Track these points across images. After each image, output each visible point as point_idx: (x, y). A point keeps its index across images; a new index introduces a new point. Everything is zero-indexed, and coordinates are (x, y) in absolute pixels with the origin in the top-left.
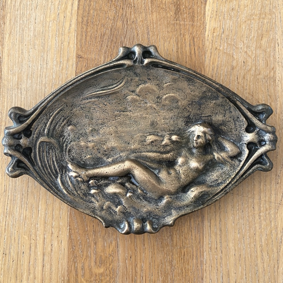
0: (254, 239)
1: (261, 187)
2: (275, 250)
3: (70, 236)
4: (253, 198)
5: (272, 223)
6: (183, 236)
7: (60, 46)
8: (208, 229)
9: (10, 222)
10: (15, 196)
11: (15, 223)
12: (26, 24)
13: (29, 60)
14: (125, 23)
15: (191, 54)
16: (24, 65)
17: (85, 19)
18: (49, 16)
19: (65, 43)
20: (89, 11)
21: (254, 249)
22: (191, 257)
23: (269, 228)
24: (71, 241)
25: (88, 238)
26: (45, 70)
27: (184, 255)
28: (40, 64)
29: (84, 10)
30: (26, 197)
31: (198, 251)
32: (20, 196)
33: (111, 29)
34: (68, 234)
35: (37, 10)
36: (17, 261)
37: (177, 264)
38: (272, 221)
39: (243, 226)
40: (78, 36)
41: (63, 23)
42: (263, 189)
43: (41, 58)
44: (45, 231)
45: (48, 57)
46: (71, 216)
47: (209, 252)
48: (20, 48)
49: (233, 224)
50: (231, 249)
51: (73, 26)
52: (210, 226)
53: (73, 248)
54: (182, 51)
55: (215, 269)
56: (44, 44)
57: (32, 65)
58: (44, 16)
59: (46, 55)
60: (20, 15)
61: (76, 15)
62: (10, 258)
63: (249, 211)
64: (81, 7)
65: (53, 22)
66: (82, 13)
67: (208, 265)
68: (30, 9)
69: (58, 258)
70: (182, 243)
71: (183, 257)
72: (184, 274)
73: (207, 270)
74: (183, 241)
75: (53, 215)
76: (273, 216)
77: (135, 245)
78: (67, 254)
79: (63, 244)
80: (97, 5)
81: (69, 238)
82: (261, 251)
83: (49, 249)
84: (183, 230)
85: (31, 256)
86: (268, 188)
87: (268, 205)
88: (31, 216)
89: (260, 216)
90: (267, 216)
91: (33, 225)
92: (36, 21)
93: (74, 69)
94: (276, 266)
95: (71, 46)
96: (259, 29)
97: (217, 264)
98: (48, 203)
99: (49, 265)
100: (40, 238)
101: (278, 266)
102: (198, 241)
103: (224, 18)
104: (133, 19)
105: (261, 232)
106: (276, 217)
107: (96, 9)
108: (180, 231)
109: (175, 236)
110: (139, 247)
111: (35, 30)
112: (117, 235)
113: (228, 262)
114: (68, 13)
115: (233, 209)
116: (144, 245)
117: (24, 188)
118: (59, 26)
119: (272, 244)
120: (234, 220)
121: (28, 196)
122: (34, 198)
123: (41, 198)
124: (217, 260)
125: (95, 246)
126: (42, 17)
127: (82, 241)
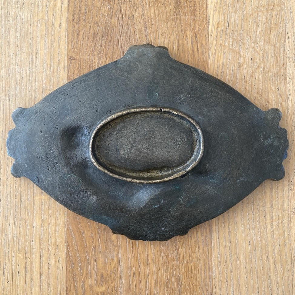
0: (266, 250)
1: (273, 195)
2: (289, 261)
3: (68, 253)
4: (265, 206)
5: (286, 232)
6: (189, 249)
7: (50, 47)
8: (216, 241)
9: (3, 240)
10: (8, 212)
11: (8, 241)
12: (12, 24)
13: (17, 64)
14: (120, 19)
15: (193, 52)
16: (11, 70)
17: (77, 16)
18: (36, 15)
19: (55, 44)
20: (80, 7)
21: (267, 261)
22: (199, 272)
23: (282, 238)
24: (70, 259)
25: (88, 255)
26: (34, 74)
27: (192, 270)
28: (28, 67)
29: (75, 7)
30: (19, 213)
31: (206, 265)
32: (13, 212)
33: (105, 27)
34: (66, 251)
35: (23, 9)
36: (12, 282)
37: (184, 279)
38: (285, 231)
39: (254, 237)
40: (69, 36)
41: (52, 22)
42: (275, 196)
43: (29, 62)
44: (40, 248)
45: (37, 60)
46: (69, 232)
47: (218, 266)
48: (7, 51)
49: (244, 235)
50: (242, 261)
51: (64, 25)
52: (219, 238)
53: (72, 266)
54: (184, 49)
55: (225, 283)
56: (33, 46)
57: (20, 69)
58: (32, 15)
59: (35, 58)
60: (5, 14)
61: (66, 13)
62: (5, 278)
63: (261, 221)
64: (71, 4)
65: (42, 21)
66: (73, 10)
67: (217, 280)
68: (15, 8)
69: (56, 277)
70: (189, 257)
71: (190, 272)
72: (192, 290)
73: (217, 285)
74: (190, 255)
75: (49, 231)
76: (286, 225)
77: (138, 261)
78: (66, 273)
79: (60, 262)
80: (89, 1)
81: (67, 256)
82: (274, 263)
83: (46, 268)
84: (189, 243)
85: (27, 276)
86: (280, 194)
87: (281, 214)
88: (25, 233)
89: (272, 225)
90: (280, 225)
91: (27, 243)
92: (23, 21)
93: (66, 72)
94: (291, 279)
95: (62, 47)
96: (267, 22)
97: (227, 278)
98: (43, 219)
99: (47, 285)
100: (36, 256)
101: (293, 278)
102: (206, 254)
103: (229, 11)
104: (129, 14)
105: (274, 242)
106: (290, 225)
107: (88, 5)
108: (186, 245)
109: (181, 250)
110: (142, 263)
111: (22, 31)
112: (118, 250)
113: (239, 276)
114: (57, 11)
115: (243, 219)
116: (148, 260)
117: (17, 203)
118: (48, 25)
119: (286, 255)
120: (245, 230)
121: (21, 212)
122: (28, 213)
123: (35, 213)
124: (226, 273)
125: (95, 263)
126: (29, 15)
127: (81, 258)
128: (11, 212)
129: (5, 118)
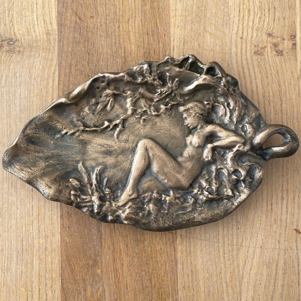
0: (220, 277)
1: (225, 233)
2: (238, 285)
3: (63, 286)
4: (219, 242)
5: (235, 262)
6: (160, 279)
8: (181, 271)
9: (8, 277)
10: (12, 254)
11: (12, 278)
12: (12, 99)
13: (17, 133)
18: (32, 92)
20: (69, 86)
21: (220, 285)
22: (167, 296)
23: (232, 267)
24: (64, 290)
25: (79, 286)
29: (64, 85)
30: (21, 255)
31: (173, 291)
32: (16, 254)
34: (60, 284)
35: (22, 87)
39: (210, 266)
41: (45, 98)
42: (227, 234)
44: (39, 282)
46: (63, 268)
47: (182, 291)
48: (8, 122)
49: (202, 266)
50: (201, 287)
52: (183, 269)
53: (65, 296)
60: (6, 91)
61: (57, 90)
63: (215, 254)
64: (61, 83)
65: (37, 97)
66: (62, 88)
68: (15, 86)
70: (160, 285)
71: (160, 296)
74: (160, 283)
75: (46, 269)
76: (235, 256)
77: (119, 290)
79: (56, 293)
80: (75, 80)
81: (62, 287)
82: (226, 286)
83: (45, 298)
84: (160, 273)
86: (230, 233)
87: (231, 248)
88: (26, 271)
89: (224, 257)
90: (231, 256)
91: (29, 279)
92: (21, 97)
94: (239, 298)
98: (41, 258)
101: (241, 298)
102: (173, 282)
105: (226, 270)
106: (238, 257)
108: (157, 275)
109: (153, 279)
110: (122, 291)
111: (21, 105)
112: (103, 281)
113: (199, 298)
114: (50, 89)
115: (201, 253)
116: (127, 288)
117: (19, 246)
118: (42, 100)
119: (235, 280)
120: (203, 262)
121: (23, 253)
122: (29, 254)
123: (34, 254)
124: (189, 296)
125: (84, 293)
126: (26, 92)
127: (73, 289)
128: (15, 254)
129: (8, 177)
